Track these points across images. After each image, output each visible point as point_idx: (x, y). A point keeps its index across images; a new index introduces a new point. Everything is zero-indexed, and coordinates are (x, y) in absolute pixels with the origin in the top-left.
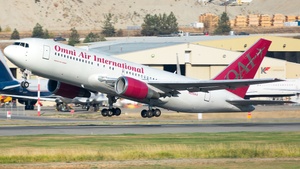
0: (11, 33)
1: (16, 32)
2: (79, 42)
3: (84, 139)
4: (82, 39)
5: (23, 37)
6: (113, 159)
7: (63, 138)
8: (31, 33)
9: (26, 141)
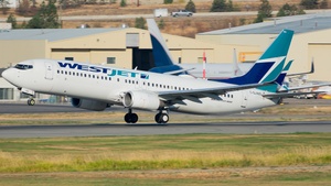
0: (185, 4)
1: (191, 3)
2: (271, 16)
3: (243, 140)
4: (275, 13)
5: (200, 10)
6: (263, 165)
7: (217, 138)
8: (211, 5)
9: (168, 142)
